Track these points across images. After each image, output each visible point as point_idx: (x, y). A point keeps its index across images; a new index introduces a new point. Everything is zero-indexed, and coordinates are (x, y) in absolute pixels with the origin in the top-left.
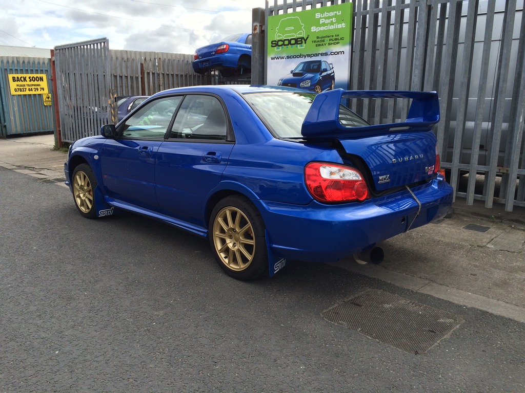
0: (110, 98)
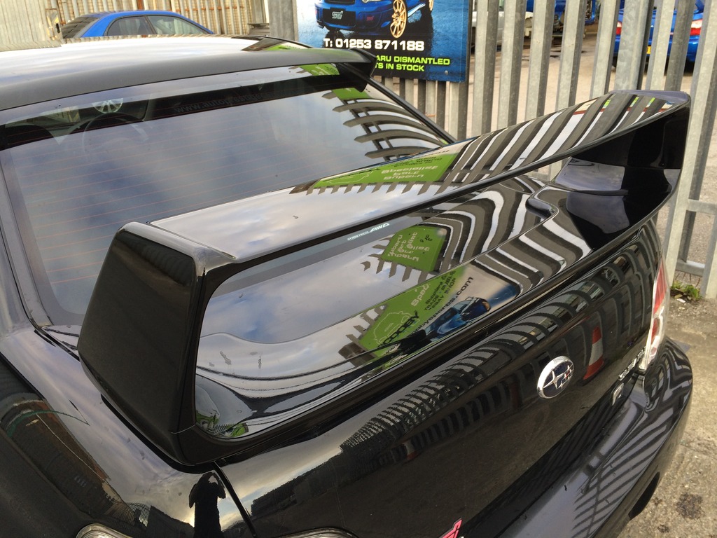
0: (48, 26)
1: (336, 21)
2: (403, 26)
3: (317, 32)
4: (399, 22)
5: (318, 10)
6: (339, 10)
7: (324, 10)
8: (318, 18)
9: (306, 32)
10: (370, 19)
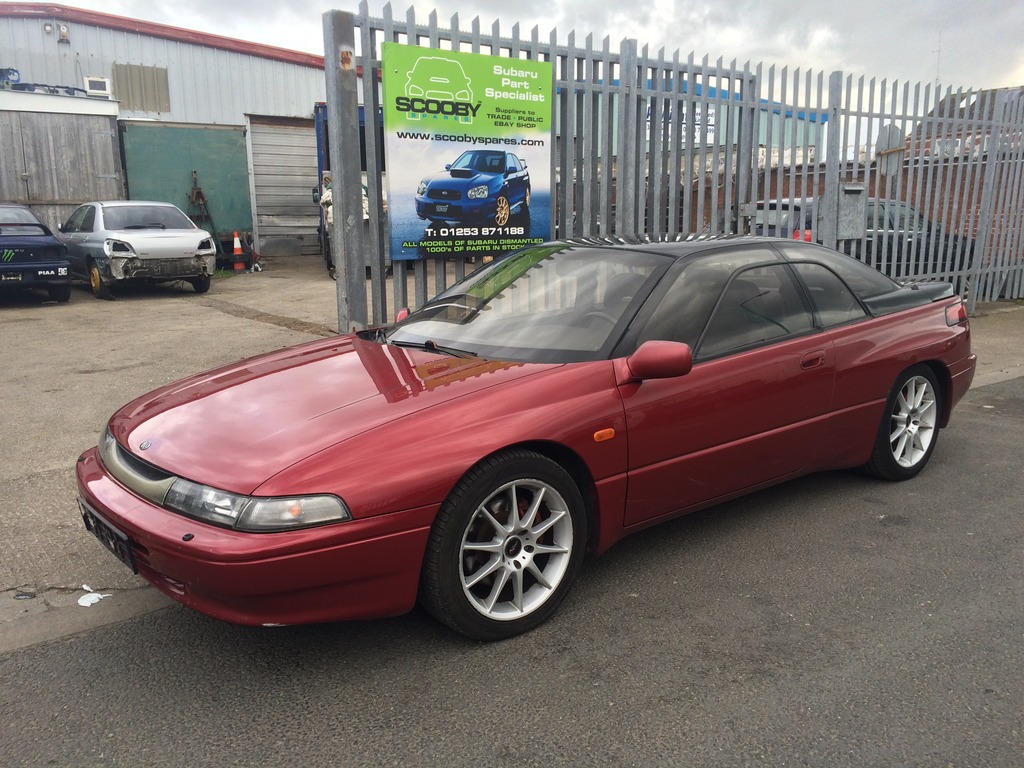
1: (441, 214)
2: (507, 217)
3: (417, 224)
4: (503, 214)
5: (419, 203)
6: (444, 204)
7: (426, 204)
8: (419, 210)
9: (404, 224)
10: (475, 211)
